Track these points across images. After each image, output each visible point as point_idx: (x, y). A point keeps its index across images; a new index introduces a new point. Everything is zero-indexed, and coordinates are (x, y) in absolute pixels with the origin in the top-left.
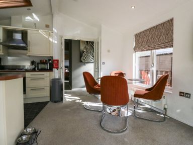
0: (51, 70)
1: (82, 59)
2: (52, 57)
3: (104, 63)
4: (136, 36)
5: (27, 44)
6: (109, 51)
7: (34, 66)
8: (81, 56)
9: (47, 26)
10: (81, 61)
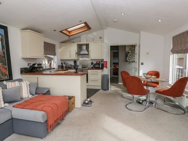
0: (102, 68)
1: (127, 59)
2: (103, 60)
3: (142, 64)
4: (174, 38)
5: (88, 52)
6: (148, 54)
7: (92, 66)
8: (126, 56)
9: (100, 38)
10: (127, 61)
